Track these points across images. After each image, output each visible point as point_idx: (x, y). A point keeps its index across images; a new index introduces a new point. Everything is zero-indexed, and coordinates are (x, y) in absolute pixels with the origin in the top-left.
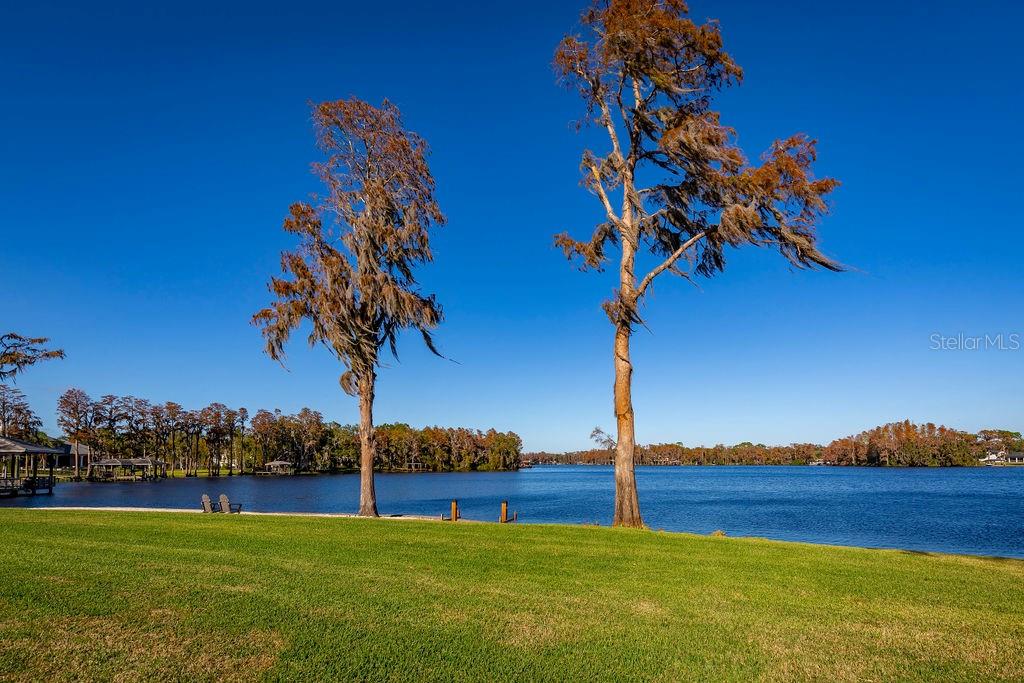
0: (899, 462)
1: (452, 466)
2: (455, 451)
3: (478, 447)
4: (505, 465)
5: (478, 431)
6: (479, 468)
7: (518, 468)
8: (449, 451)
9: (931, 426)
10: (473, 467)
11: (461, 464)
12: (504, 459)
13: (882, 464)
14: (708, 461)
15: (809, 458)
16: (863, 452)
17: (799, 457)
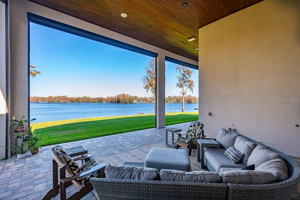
0: (123, 102)
13: (120, 103)
14: (76, 101)
15: (102, 101)
16: (116, 100)
17: (100, 101)
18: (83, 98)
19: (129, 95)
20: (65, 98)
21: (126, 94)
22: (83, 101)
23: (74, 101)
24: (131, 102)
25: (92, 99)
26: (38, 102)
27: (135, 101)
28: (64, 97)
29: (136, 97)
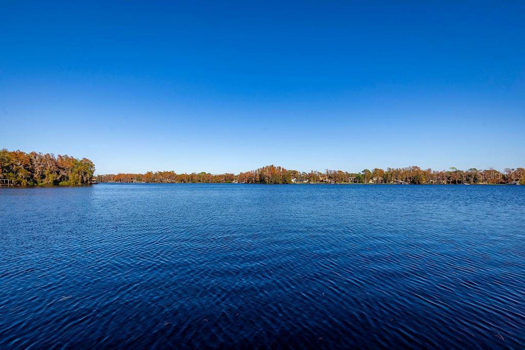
0: (271, 182)
1: (35, 182)
2: (38, 170)
3: (60, 168)
4: (83, 182)
5: (59, 156)
6: (61, 183)
7: (91, 184)
8: (32, 171)
9: (280, 168)
10: (56, 183)
11: (43, 180)
12: (82, 177)
13: (265, 183)
14: (188, 181)
15: (232, 180)
16: (258, 177)
17: (228, 179)
18: (199, 176)
19: (283, 169)
20: (171, 175)
21: (276, 165)
22: (199, 181)
23: (186, 180)
24: (285, 182)
25: (215, 176)
26: (132, 182)
27: (293, 180)
28: (170, 172)
29: (295, 172)
